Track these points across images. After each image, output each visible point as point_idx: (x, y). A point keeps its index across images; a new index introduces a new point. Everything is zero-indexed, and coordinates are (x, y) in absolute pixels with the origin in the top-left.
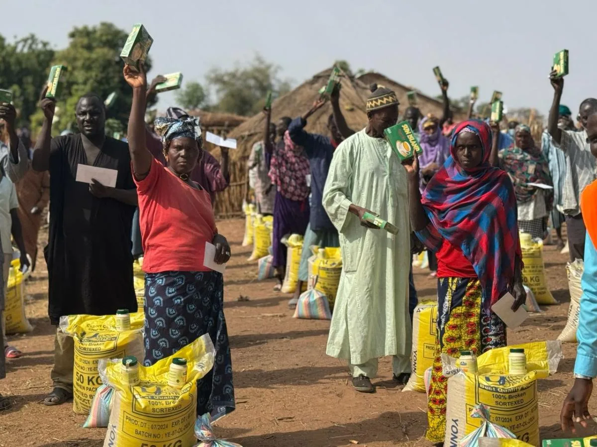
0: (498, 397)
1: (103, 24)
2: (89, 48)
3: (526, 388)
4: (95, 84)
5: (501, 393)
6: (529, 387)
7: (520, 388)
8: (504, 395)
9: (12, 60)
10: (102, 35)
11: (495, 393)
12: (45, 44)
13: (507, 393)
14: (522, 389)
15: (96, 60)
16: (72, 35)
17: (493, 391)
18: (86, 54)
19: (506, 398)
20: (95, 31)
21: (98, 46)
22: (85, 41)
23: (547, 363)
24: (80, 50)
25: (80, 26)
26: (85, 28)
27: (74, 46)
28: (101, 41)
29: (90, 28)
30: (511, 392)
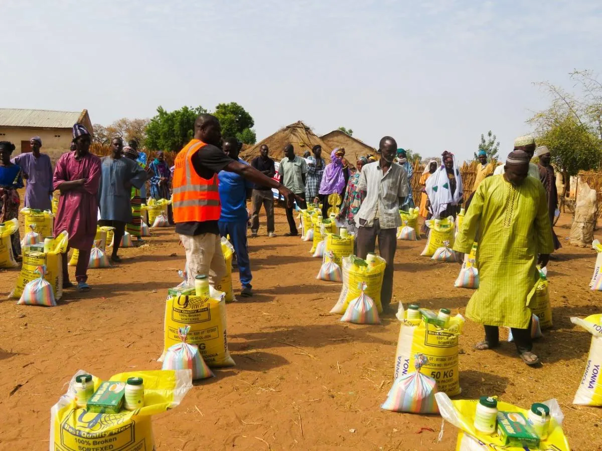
0: (81, 442)
1: (232, 103)
2: (224, 114)
3: (115, 434)
4: (226, 131)
5: (84, 438)
6: (121, 431)
7: (107, 434)
8: (87, 440)
9: (191, 118)
10: (231, 108)
11: (78, 438)
12: (206, 111)
13: (91, 438)
14: (111, 434)
15: (227, 119)
16: (218, 108)
17: (75, 435)
18: (223, 117)
19: (90, 444)
20: (228, 106)
21: (229, 114)
22: (223, 111)
23: (172, 394)
24: (220, 115)
25: (222, 104)
26: (224, 104)
27: (218, 112)
28: (230, 111)
29: (226, 105)
30: (96, 438)
